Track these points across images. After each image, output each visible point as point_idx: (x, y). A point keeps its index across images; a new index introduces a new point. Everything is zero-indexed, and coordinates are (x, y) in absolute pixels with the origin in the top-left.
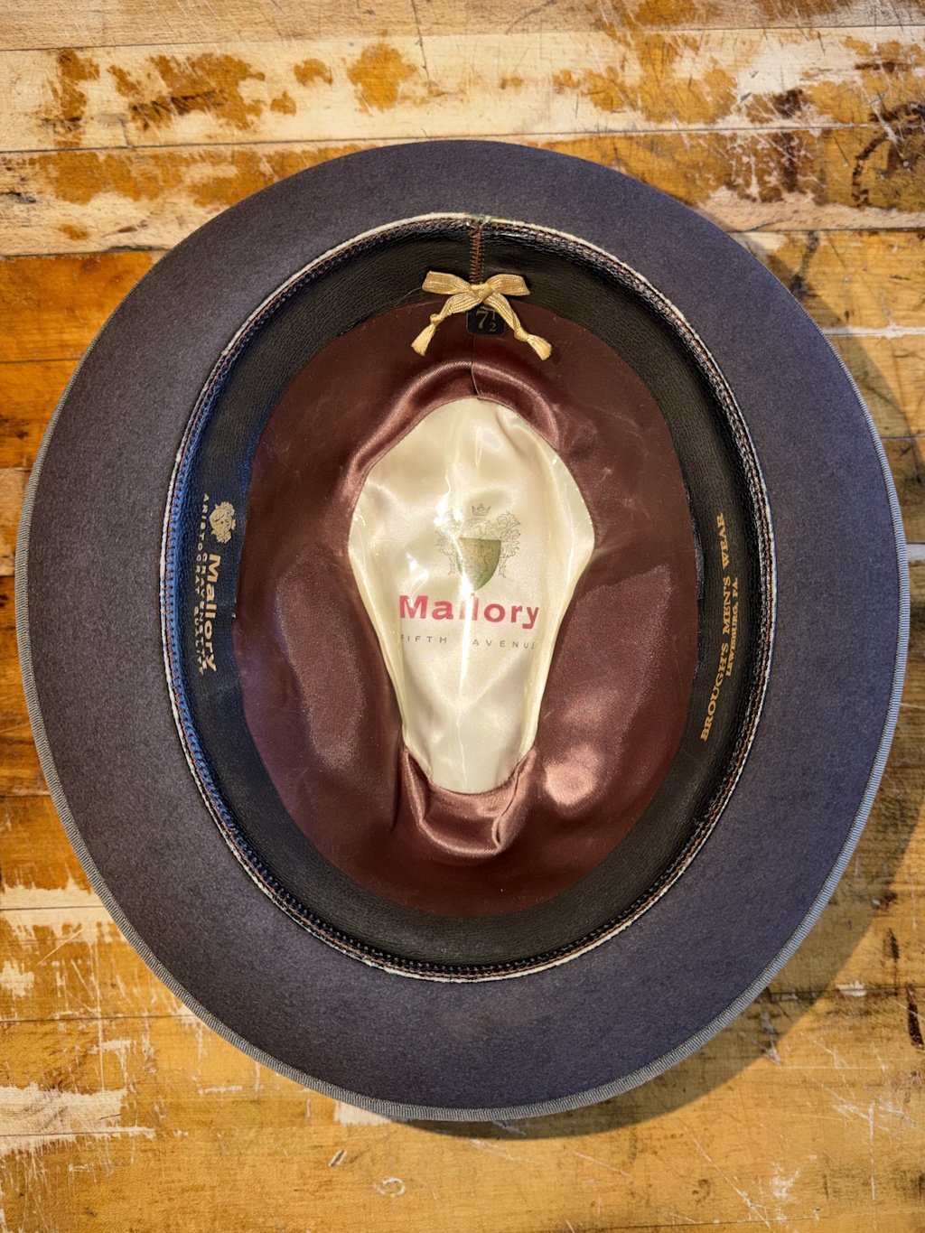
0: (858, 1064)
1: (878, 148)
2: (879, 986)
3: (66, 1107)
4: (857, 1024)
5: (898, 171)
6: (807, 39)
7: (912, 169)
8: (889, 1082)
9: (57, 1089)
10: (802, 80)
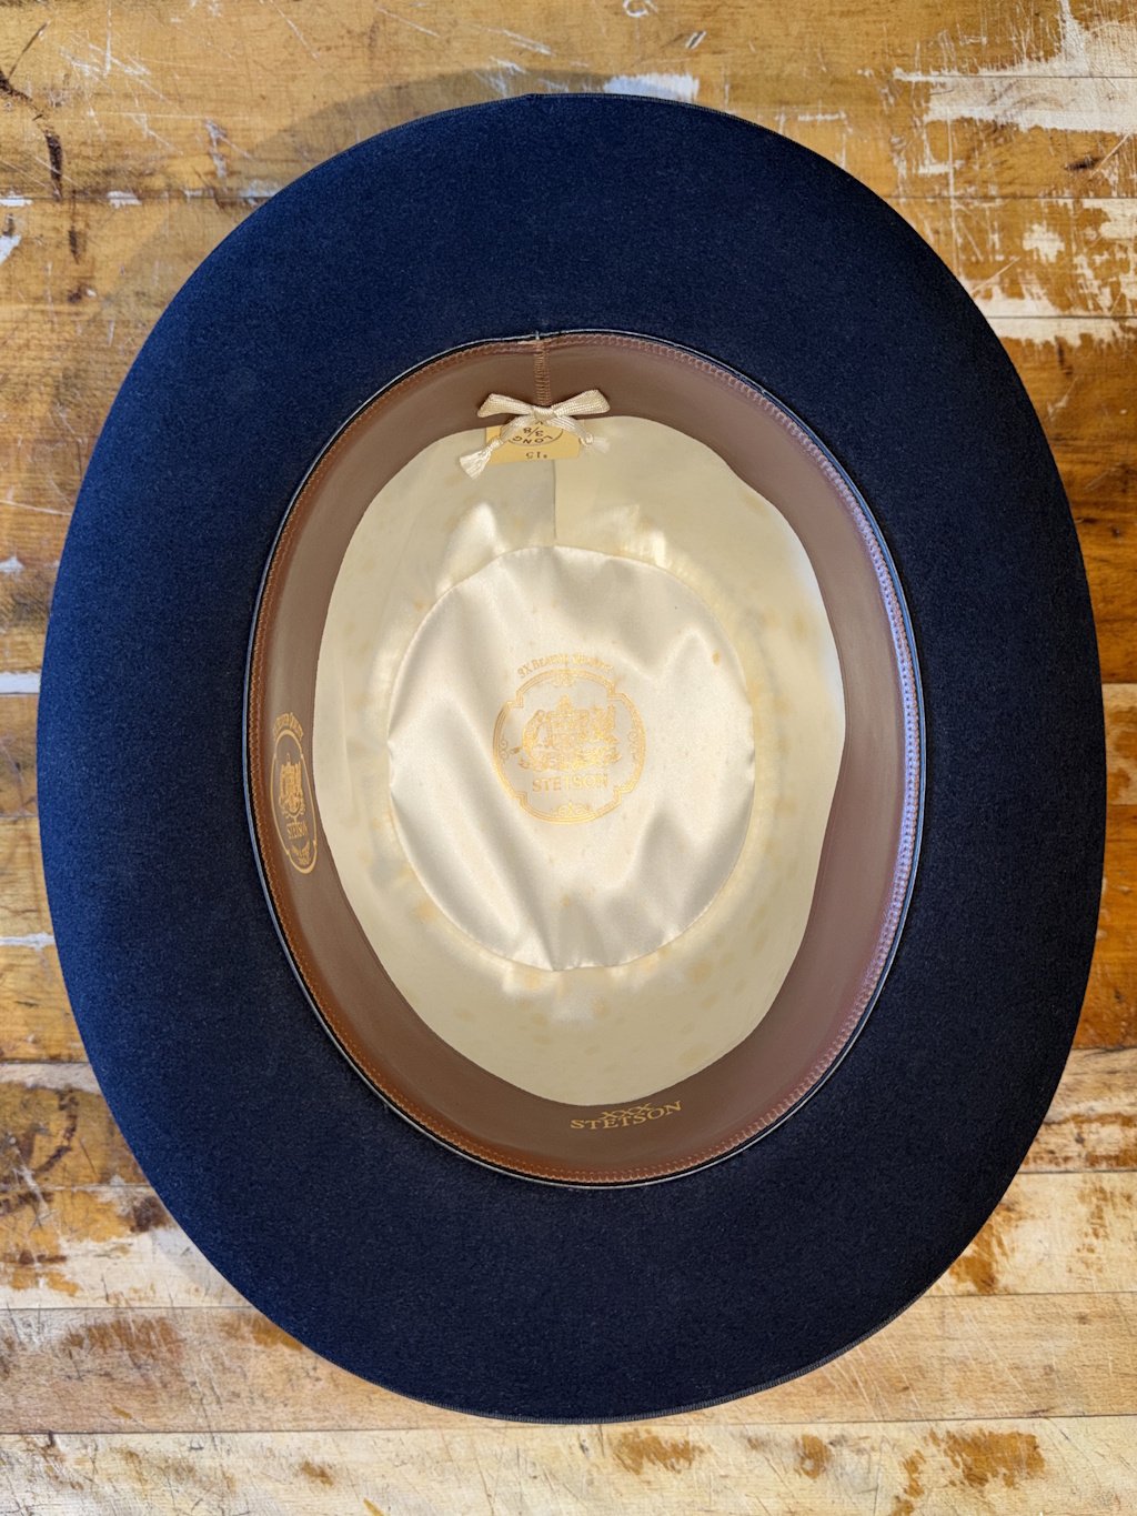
0: (120, 117)
1: (44, 1160)
2: (93, 201)
3: (989, 104)
4: (119, 161)
5: (23, 1132)
6: (122, 1293)
7: (6, 1134)
8: (86, 98)
9: (999, 124)
10: (130, 1245)
